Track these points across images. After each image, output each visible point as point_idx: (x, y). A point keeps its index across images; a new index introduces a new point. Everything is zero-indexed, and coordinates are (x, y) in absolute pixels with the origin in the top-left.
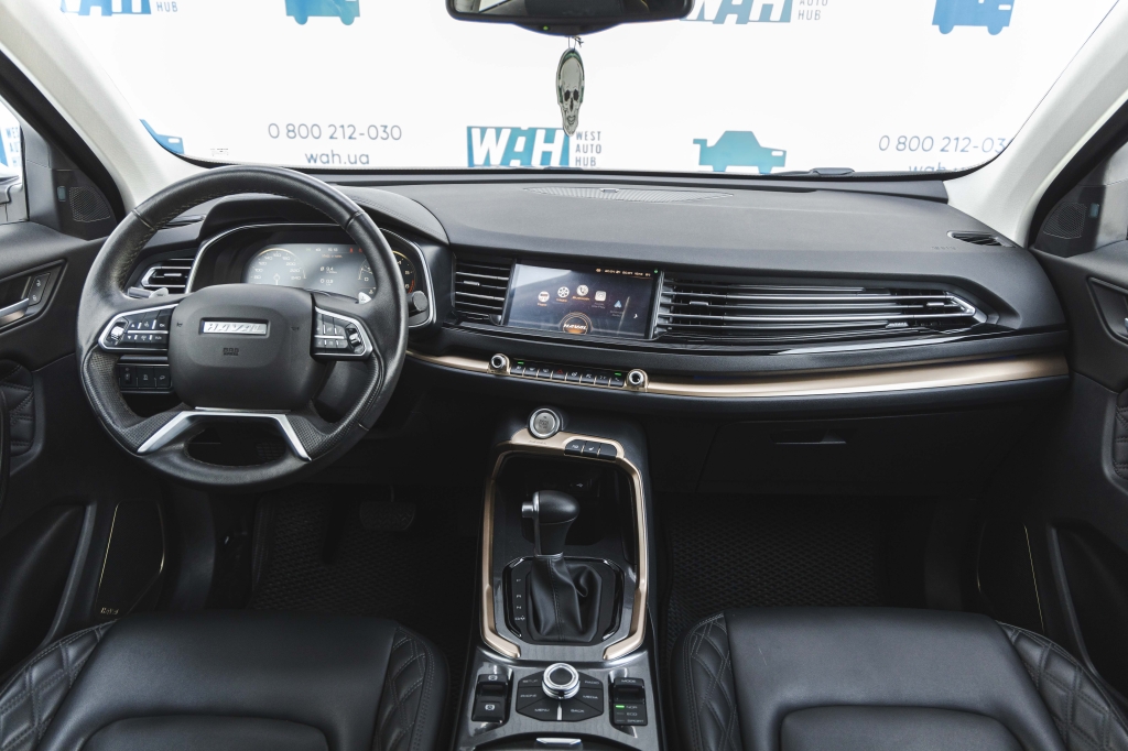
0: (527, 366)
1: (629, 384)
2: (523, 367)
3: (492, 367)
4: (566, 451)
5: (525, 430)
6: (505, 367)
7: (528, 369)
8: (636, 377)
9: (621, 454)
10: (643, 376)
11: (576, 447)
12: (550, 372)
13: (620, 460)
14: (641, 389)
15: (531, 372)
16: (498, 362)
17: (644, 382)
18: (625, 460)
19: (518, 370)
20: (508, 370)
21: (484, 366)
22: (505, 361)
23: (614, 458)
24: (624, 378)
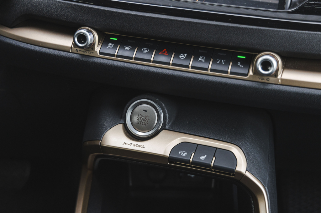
0: (122, 42)
1: (256, 72)
2: (115, 43)
3: (75, 45)
4: (170, 159)
5: (120, 127)
6: (92, 45)
7: (122, 46)
8: (266, 65)
9: (242, 166)
10: (276, 62)
11: (183, 154)
12: (151, 52)
13: (240, 174)
14: (272, 79)
15: (126, 52)
16: (82, 38)
17: (277, 71)
18: (248, 175)
19: (109, 49)
20: (97, 49)
21: (66, 42)
22: (92, 37)
23: (233, 172)
24: (249, 62)
